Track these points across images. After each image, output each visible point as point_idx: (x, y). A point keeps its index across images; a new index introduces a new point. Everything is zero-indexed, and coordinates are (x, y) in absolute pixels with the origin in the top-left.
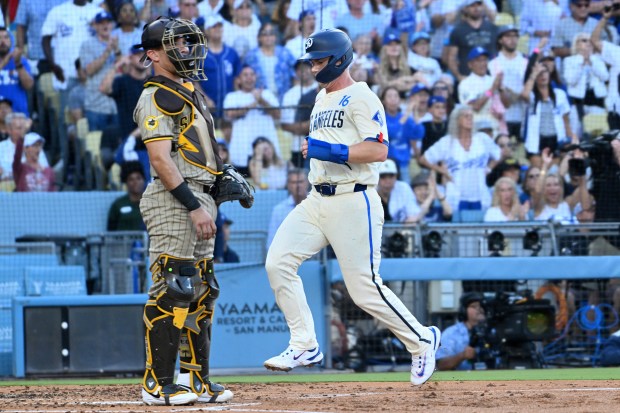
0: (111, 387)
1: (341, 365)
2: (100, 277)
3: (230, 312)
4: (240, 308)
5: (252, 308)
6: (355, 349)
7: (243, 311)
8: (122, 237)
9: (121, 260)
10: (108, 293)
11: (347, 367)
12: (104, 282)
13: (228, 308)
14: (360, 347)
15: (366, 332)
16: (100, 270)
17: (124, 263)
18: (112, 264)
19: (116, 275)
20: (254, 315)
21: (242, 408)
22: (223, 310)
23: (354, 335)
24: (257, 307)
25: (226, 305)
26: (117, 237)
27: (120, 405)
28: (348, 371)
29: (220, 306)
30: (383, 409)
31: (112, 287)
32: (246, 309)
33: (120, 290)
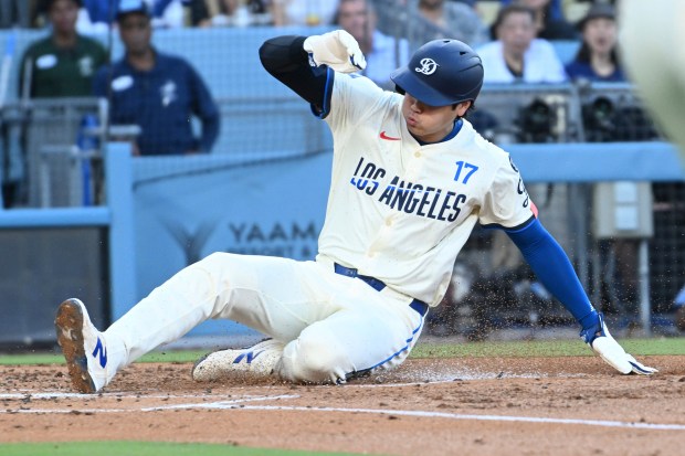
0: (41, 369)
1: (442, 329)
2: (26, 179)
3: (251, 237)
4: (266, 229)
5: (288, 230)
6: (467, 301)
7: (273, 236)
8: (62, 109)
9: (58, 149)
10: (38, 205)
11: (453, 332)
12: (32, 187)
13: (247, 231)
14: (476, 297)
15: (486, 272)
16: (26, 166)
17: (64, 154)
18: (45, 156)
19: (53, 174)
20: (290, 243)
21: (265, 403)
22: (238, 234)
23: (464, 276)
24: (296, 230)
25: (243, 226)
26: (53, 109)
27: (54, 399)
28: (453, 339)
29: (232, 227)
30: (510, 405)
31: (46, 195)
32: (278, 232)
33: (59, 200)
